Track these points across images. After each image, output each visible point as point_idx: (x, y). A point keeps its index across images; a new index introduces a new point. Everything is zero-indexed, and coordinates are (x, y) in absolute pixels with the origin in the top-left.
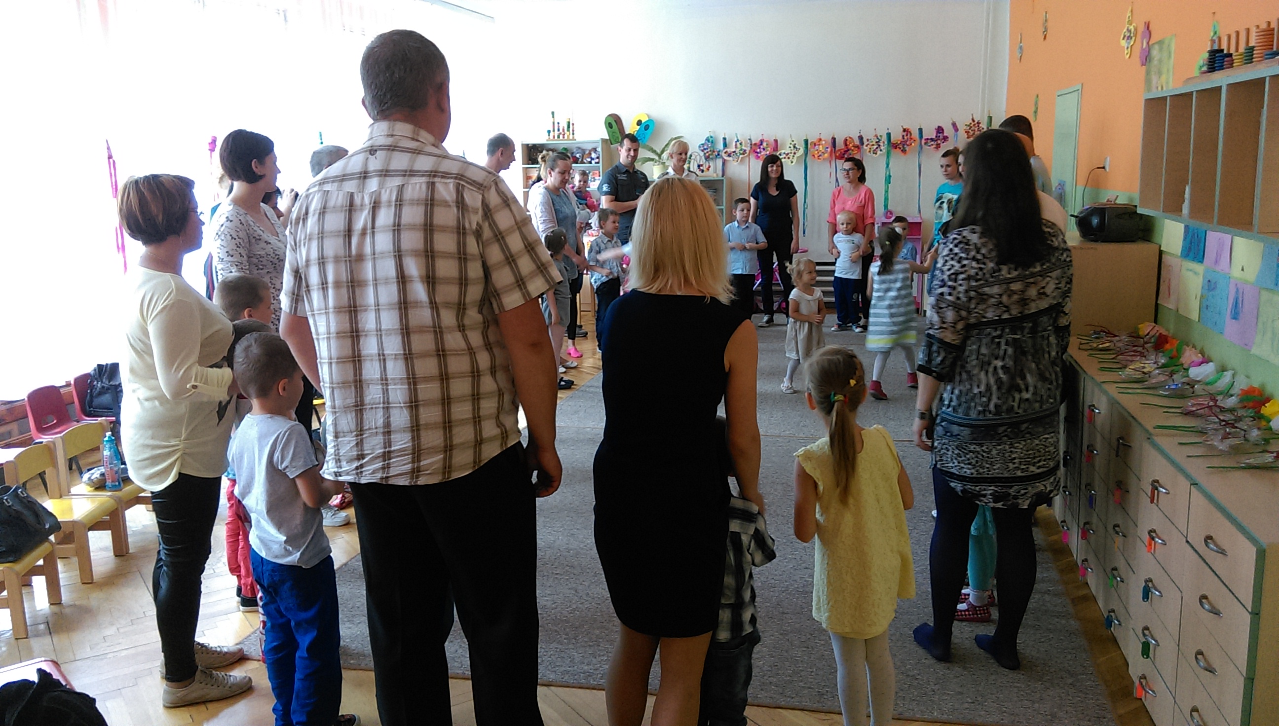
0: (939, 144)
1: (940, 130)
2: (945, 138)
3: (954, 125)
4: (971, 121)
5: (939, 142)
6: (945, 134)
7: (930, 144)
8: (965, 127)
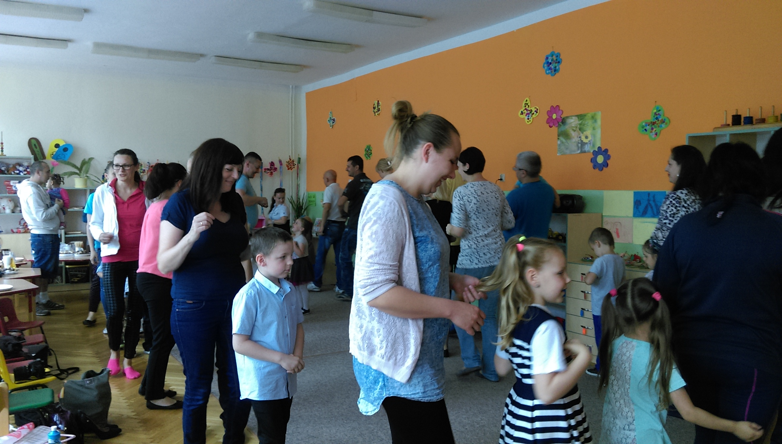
0: (272, 172)
1: (272, 164)
2: (276, 169)
3: (280, 162)
4: (289, 160)
5: (272, 171)
6: (275, 167)
7: (267, 172)
8: (286, 163)
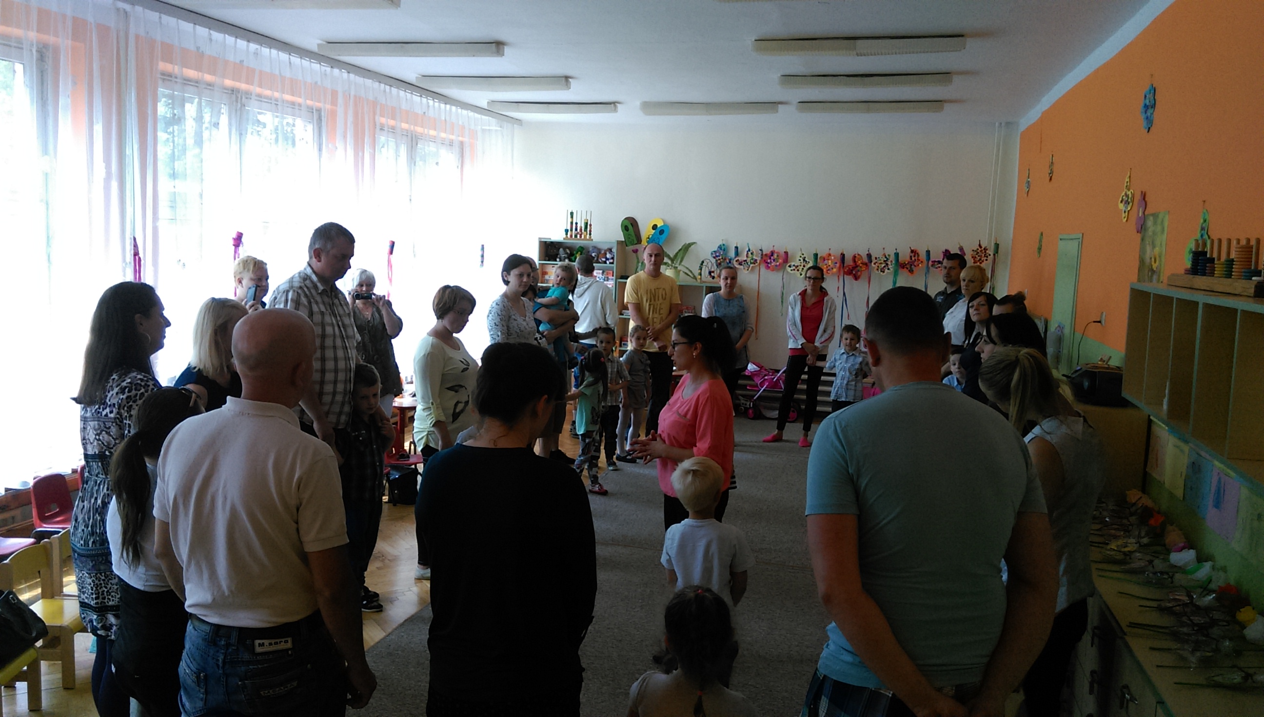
4: (978, 247)
8: (972, 253)
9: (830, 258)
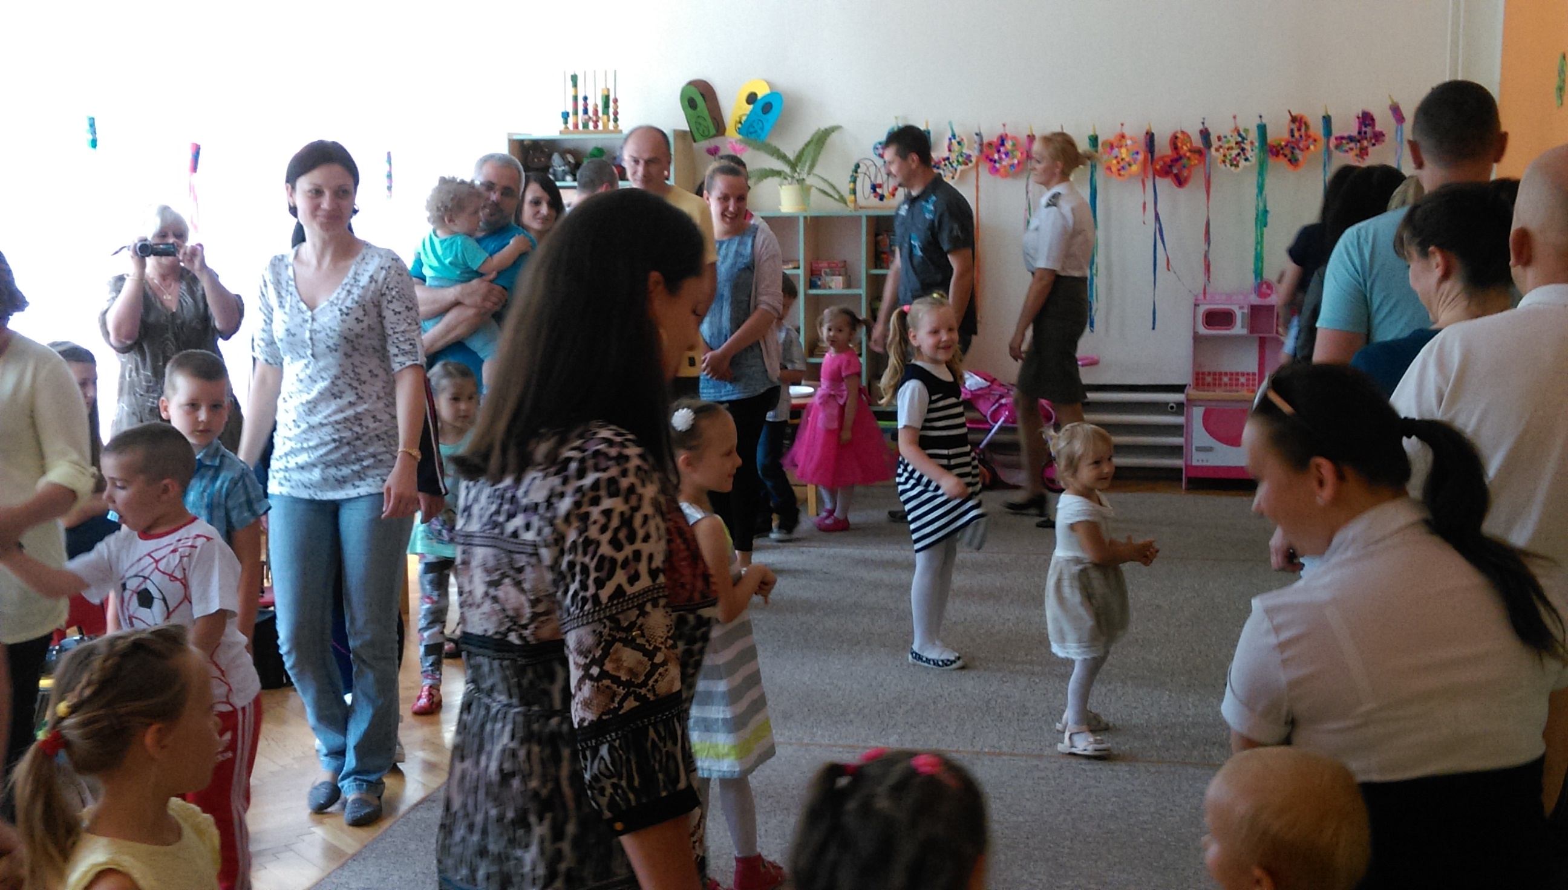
0: (1366, 148)
1: (1366, 119)
2: (1377, 134)
3: (1396, 111)
5: (1365, 143)
6: (1378, 128)
7: (1347, 147)
9: (1124, 143)
